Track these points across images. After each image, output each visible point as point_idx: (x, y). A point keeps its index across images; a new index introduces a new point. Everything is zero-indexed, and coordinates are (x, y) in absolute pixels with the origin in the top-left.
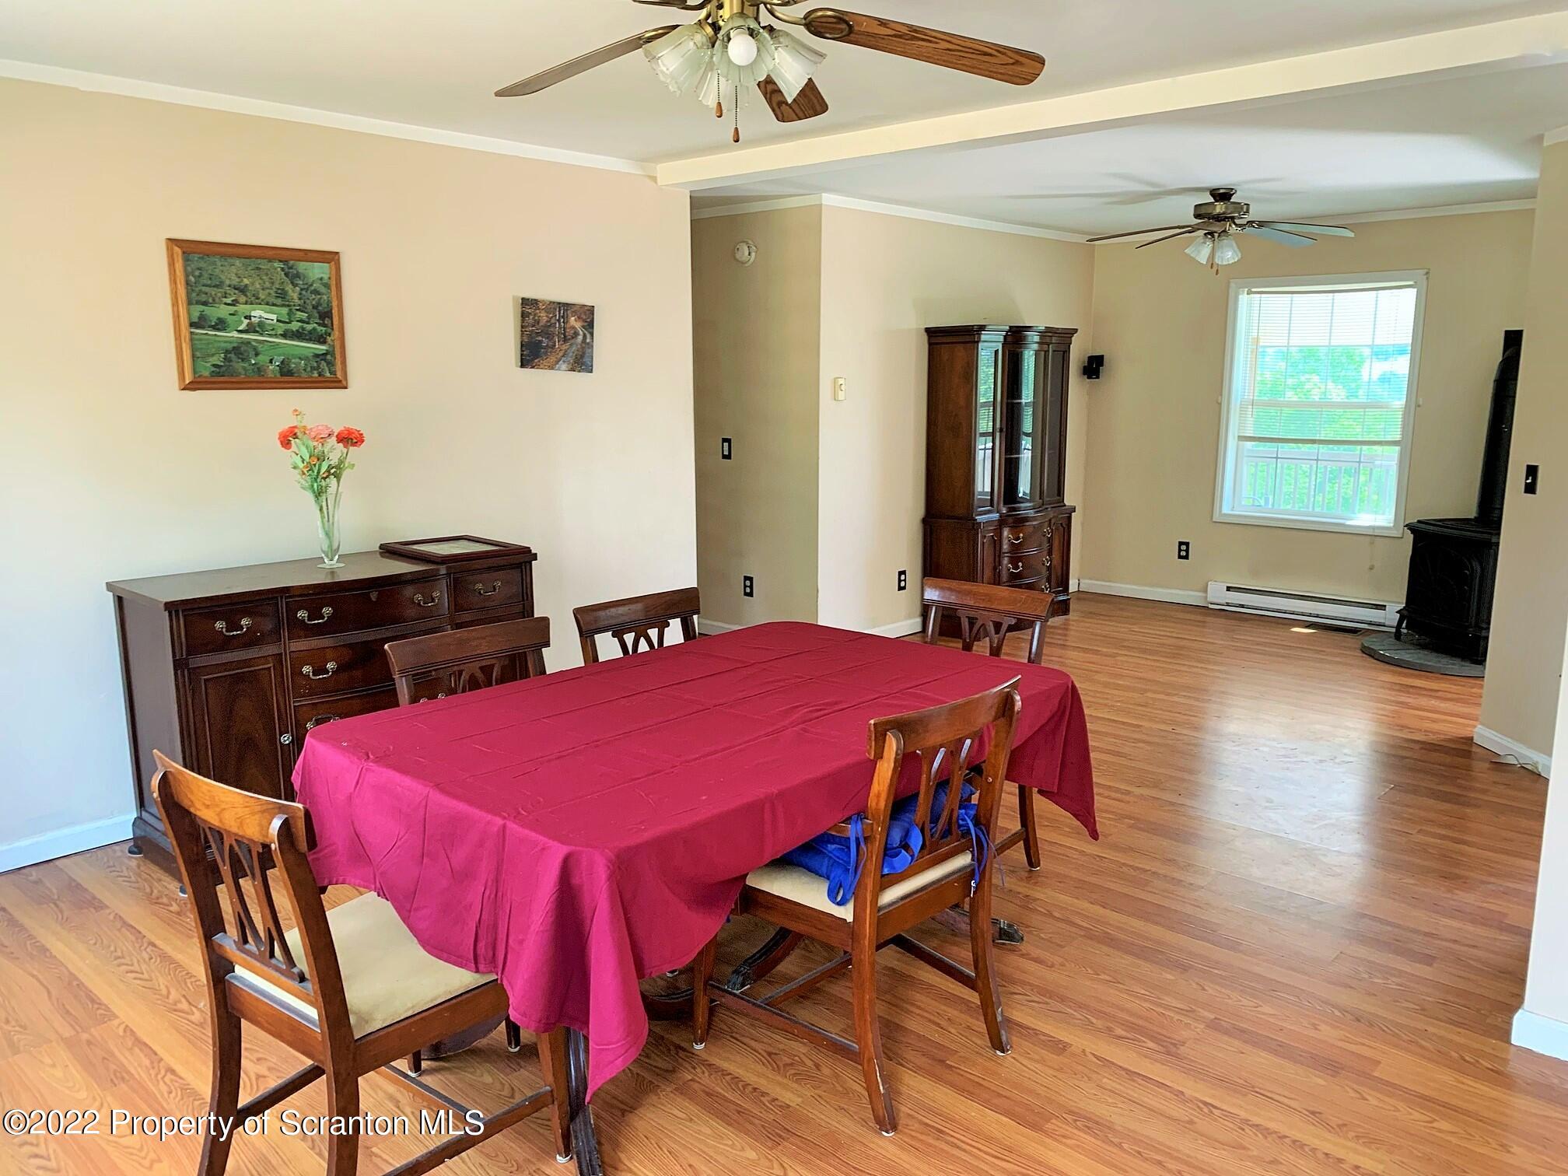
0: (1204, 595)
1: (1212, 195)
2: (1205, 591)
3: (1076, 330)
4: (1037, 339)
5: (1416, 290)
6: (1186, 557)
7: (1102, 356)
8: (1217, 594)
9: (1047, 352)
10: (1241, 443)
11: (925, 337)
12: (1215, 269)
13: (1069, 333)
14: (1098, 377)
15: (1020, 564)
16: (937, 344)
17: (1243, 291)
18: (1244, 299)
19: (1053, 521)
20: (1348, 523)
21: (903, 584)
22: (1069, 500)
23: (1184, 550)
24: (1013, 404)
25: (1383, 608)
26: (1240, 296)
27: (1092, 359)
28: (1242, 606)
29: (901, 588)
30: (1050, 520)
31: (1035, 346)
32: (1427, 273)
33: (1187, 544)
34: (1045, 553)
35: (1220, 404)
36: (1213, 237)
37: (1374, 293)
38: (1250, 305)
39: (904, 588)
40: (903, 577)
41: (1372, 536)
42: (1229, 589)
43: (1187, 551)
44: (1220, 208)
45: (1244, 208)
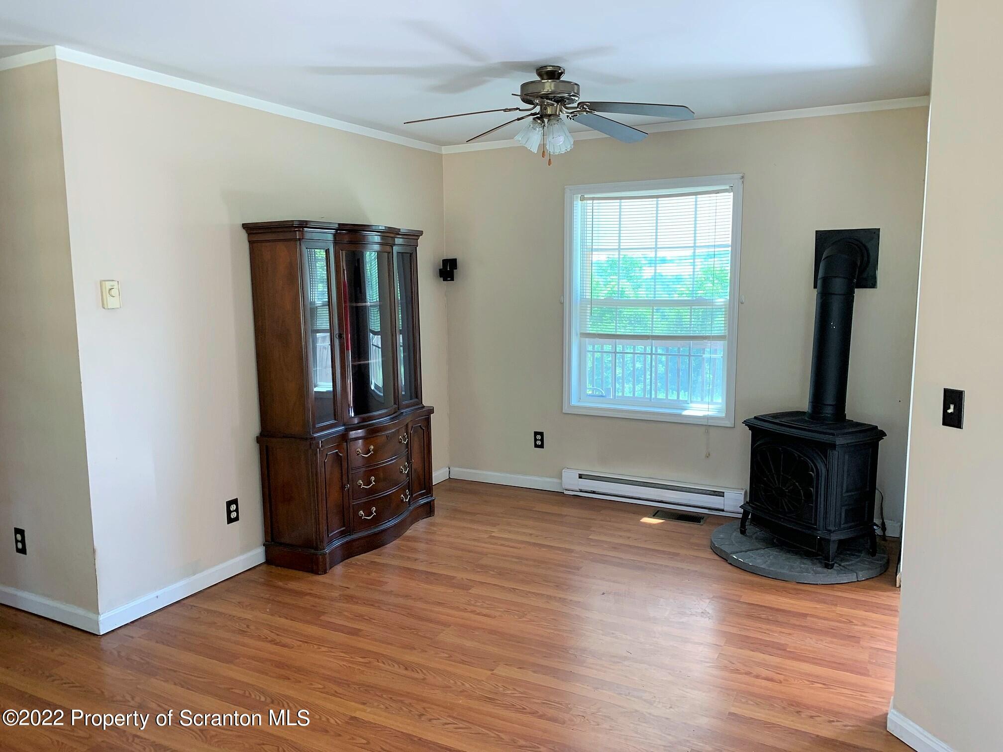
0: (560, 481)
1: (540, 74)
2: (560, 477)
3: (421, 233)
4: (377, 239)
5: (732, 194)
6: (542, 446)
7: (456, 260)
8: (571, 482)
9: (390, 253)
10: (583, 339)
11: (244, 235)
12: (547, 158)
13: (414, 236)
14: (452, 279)
15: (373, 478)
16: (257, 242)
17: (577, 198)
18: (578, 204)
19: (410, 426)
20: (685, 413)
21: (234, 515)
22: (426, 402)
23: (539, 440)
24: (357, 307)
25: (721, 494)
26: (575, 203)
27: (445, 262)
28: (594, 492)
29: (230, 520)
30: (407, 425)
31: (377, 247)
32: (743, 177)
33: (541, 434)
34: (404, 458)
35: (562, 304)
36: (543, 122)
37: (692, 198)
38: (584, 209)
39: (237, 519)
40: (233, 507)
41: (705, 426)
42: (581, 476)
43: (542, 440)
44: (549, 86)
45: (574, 88)
